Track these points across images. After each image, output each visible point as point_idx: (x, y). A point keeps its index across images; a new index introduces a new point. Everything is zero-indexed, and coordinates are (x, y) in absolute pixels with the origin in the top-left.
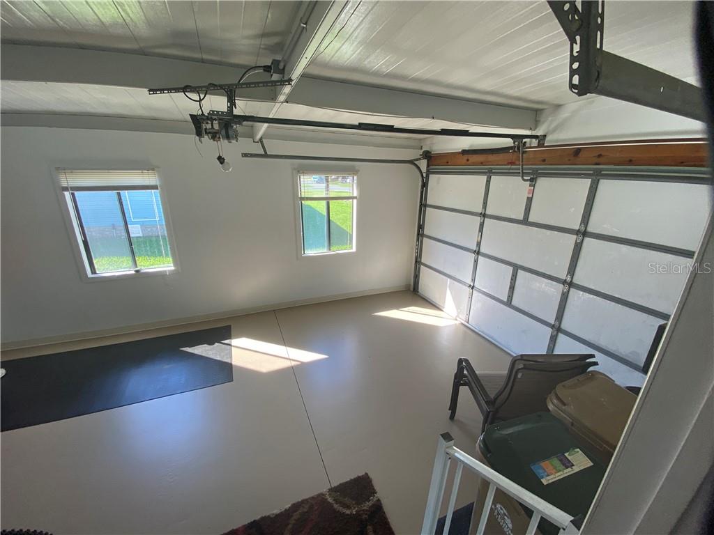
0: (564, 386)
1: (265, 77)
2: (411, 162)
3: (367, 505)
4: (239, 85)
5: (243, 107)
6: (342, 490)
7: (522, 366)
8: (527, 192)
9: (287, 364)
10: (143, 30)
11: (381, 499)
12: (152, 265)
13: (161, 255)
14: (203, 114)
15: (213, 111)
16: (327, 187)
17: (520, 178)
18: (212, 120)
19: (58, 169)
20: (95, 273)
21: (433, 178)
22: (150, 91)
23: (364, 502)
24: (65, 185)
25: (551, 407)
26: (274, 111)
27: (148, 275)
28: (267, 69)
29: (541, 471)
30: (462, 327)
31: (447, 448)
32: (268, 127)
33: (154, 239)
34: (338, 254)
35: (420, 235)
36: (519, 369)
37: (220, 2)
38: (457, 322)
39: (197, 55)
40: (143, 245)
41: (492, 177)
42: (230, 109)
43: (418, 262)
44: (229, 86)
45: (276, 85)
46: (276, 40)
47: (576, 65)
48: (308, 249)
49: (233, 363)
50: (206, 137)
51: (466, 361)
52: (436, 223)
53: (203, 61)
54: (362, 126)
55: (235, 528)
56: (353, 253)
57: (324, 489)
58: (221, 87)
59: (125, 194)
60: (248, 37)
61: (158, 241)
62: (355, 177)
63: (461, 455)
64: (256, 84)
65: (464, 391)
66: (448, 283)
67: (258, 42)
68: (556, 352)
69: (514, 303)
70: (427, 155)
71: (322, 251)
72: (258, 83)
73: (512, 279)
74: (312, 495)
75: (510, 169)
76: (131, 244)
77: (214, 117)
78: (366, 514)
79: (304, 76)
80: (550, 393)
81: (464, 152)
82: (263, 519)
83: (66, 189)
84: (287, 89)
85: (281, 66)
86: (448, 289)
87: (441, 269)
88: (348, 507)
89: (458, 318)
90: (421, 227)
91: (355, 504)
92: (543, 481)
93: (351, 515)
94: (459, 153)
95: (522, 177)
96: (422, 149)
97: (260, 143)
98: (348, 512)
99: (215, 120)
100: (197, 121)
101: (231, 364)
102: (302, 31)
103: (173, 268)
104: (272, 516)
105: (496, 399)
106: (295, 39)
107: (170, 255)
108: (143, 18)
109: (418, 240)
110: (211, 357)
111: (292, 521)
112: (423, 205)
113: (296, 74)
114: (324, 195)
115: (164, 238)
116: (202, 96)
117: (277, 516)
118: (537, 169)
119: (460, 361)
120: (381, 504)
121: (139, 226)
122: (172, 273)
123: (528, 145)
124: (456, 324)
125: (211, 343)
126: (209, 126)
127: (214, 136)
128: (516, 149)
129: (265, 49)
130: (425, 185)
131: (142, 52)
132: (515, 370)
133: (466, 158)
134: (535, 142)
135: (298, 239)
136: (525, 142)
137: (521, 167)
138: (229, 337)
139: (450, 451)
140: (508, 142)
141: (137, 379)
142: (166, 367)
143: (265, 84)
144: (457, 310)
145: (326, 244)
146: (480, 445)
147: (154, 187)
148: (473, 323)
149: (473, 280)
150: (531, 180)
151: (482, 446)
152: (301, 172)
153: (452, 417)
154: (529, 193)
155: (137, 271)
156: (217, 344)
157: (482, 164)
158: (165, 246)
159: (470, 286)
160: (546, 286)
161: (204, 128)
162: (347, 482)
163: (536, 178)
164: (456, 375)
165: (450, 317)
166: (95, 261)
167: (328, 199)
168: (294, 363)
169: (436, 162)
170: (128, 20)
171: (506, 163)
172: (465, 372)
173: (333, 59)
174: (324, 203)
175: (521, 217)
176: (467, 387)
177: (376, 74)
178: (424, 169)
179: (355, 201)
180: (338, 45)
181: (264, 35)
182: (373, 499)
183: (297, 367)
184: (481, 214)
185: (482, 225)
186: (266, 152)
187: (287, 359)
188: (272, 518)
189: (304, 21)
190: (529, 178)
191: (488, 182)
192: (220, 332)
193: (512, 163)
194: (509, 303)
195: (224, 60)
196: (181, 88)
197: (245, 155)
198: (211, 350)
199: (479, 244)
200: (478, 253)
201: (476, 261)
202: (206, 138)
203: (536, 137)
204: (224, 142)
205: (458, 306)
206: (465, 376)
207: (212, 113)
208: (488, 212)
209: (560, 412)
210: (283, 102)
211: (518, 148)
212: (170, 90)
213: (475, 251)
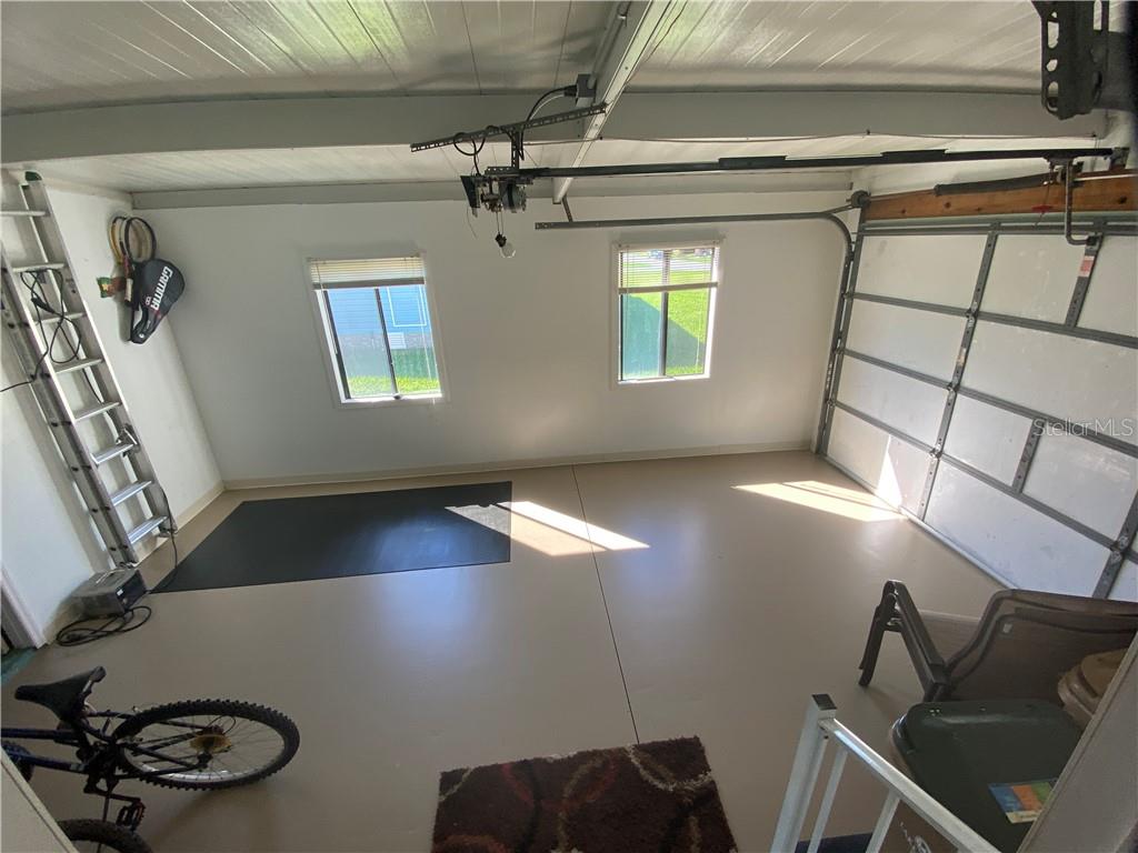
0: (1100, 660)
1: (566, 104)
2: (827, 215)
3: (692, 785)
4: (528, 123)
5: (534, 155)
6: (656, 752)
7: (1012, 611)
8: (1079, 266)
9: (585, 548)
10: (404, 63)
11: (716, 780)
12: (417, 389)
13: (426, 376)
14: (478, 174)
15: (492, 168)
16: (666, 269)
17: (1064, 237)
18: (490, 181)
19: (309, 259)
20: (349, 397)
21: (871, 244)
22: (412, 147)
23: (689, 779)
24: (317, 281)
25: (1065, 695)
26: (582, 154)
27: (409, 403)
28: (570, 91)
29: (1008, 798)
30: (911, 528)
31: (823, 719)
32: (572, 182)
33: (418, 353)
34: (677, 382)
35: (838, 349)
36: (1006, 616)
37: (501, 3)
38: (901, 517)
39: (474, 86)
40: (405, 362)
41: (1000, 236)
42: (515, 161)
43: (830, 400)
44: (514, 126)
45: (581, 116)
46: (584, 43)
47: (1052, 65)
48: (630, 371)
49: (512, 537)
50: (482, 206)
51: (902, 588)
52: (873, 328)
53: (481, 92)
54: (726, 164)
55: (500, 763)
56: (704, 380)
57: (629, 743)
58: (504, 129)
59: (385, 291)
60: (542, 48)
61: (423, 356)
62: (717, 249)
63: (846, 736)
64: (552, 119)
65: (892, 641)
66: (889, 441)
67: (556, 51)
68: (1114, 597)
69: (1029, 490)
70: (863, 201)
71: (652, 376)
72: (556, 116)
73: (1028, 444)
74: (608, 747)
75: (1039, 220)
76: (390, 361)
77: (493, 176)
78: (689, 797)
79: (628, 91)
80: (1070, 670)
81: (941, 190)
82: (537, 760)
83: (317, 286)
84: (599, 120)
85: (591, 84)
86: (887, 454)
87: (876, 416)
88: (662, 780)
89: (903, 511)
90: (840, 335)
91: (675, 778)
92: (1009, 815)
93: (665, 792)
94: (929, 192)
95: (1069, 235)
96: (851, 189)
97: (562, 205)
98: (661, 786)
99: (495, 180)
100: (471, 186)
101: (508, 538)
102: (620, 27)
103: (440, 395)
104: (549, 760)
105: (953, 665)
106: (611, 38)
107: (437, 377)
108: (403, 45)
109: (832, 359)
110: (484, 523)
111: (576, 776)
112: (848, 294)
113: (612, 94)
114: (659, 283)
115: (430, 354)
116: (478, 145)
117: (558, 762)
118: (1106, 219)
119: (889, 587)
120: (715, 787)
121: (402, 334)
122: (440, 402)
123: (1086, 169)
124: (897, 520)
125: (485, 505)
126: (486, 190)
127: (493, 205)
128: (1059, 179)
129: (568, 60)
130: (853, 257)
131: (404, 93)
132: (996, 618)
133: (946, 202)
134: (1103, 164)
135: (613, 356)
136: (1081, 164)
137: (1066, 214)
138: (509, 499)
139: (827, 725)
140: (1040, 165)
141: (394, 541)
142: (427, 530)
143: (565, 116)
144: (903, 494)
145: (659, 362)
146: (895, 731)
147: (419, 281)
148: (933, 522)
149: (942, 440)
150: (1090, 242)
151: (899, 734)
152: (623, 246)
153: (865, 681)
154: (1082, 269)
155: (397, 398)
156: (491, 506)
157: (979, 210)
158: (431, 364)
159: (934, 450)
160: (1106, 461)
161: (481, 193)
162: (663, 743)
163: (1102, 237)
164: (878, 610)
165: (884, 506)
166: (349, 382)
167: (665, 289)
168: (596, 549)
169: (878, 212)
170: (384, 52)
171: (1031, 207)
172: (897, 607)
173: (676, 58)
174: (660, 295)
175: (1061, 319)
176: (899, 634)
177: (756, 68)
178: (853, 227)
179: (714, 290)
180: (686, 31)
181: (567, 39)
182: (704, 779)
183: (600, 553)
184: (969, 311)
185: (969, 335)
186: (570, 219)
187: (586, 540)
188: (549, 764)
189: (623, 11)
190: (1086, 237)
191: (991, 247)
192: (496, 491)
193: (1043, 209)
194: (1017, 490)
195: (509, 86)
196: (449, 139)
197: (540, 226)
198: (485, 514)
199: (960, 371)
200: (956, 388)
201: (951, 405)
202: (483, 208)
203: (1105, 152)
204: (506, 213)
205: (905, 488)
206: (896, 615)
207: (491, 170)
208: (985, 307)
209: (1081, 706)
210: (594, 140)
211: (1063, 178)
212: (437, 143)
213: (950, 385)
